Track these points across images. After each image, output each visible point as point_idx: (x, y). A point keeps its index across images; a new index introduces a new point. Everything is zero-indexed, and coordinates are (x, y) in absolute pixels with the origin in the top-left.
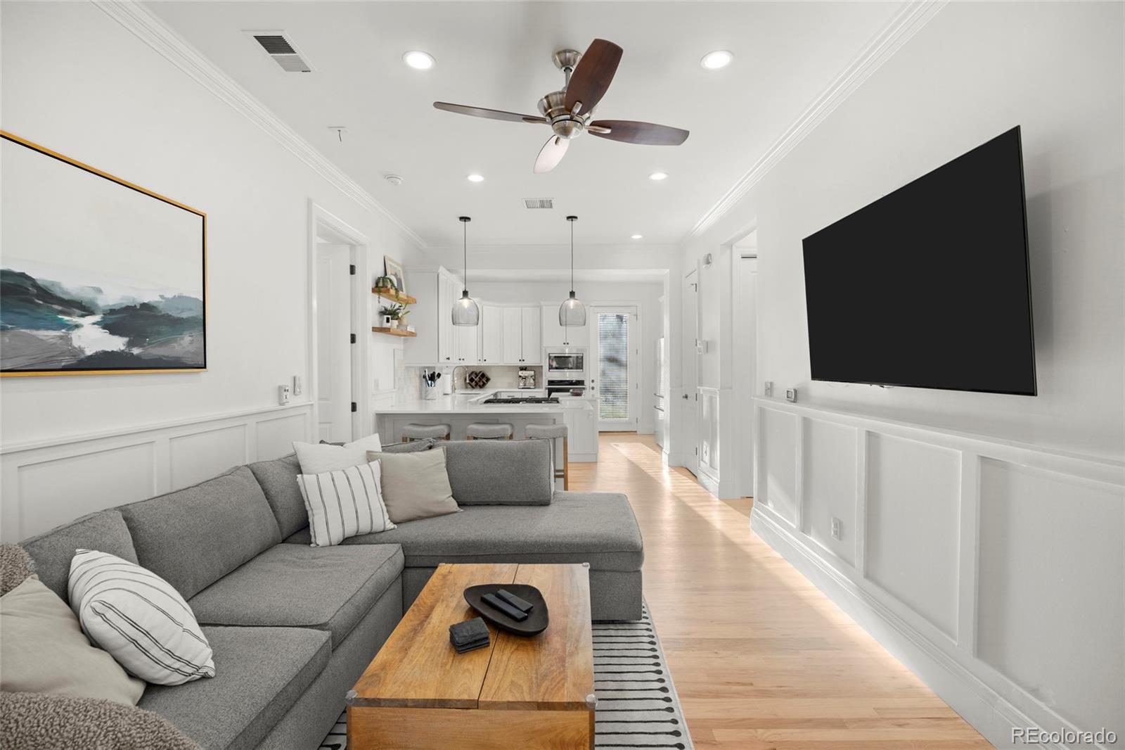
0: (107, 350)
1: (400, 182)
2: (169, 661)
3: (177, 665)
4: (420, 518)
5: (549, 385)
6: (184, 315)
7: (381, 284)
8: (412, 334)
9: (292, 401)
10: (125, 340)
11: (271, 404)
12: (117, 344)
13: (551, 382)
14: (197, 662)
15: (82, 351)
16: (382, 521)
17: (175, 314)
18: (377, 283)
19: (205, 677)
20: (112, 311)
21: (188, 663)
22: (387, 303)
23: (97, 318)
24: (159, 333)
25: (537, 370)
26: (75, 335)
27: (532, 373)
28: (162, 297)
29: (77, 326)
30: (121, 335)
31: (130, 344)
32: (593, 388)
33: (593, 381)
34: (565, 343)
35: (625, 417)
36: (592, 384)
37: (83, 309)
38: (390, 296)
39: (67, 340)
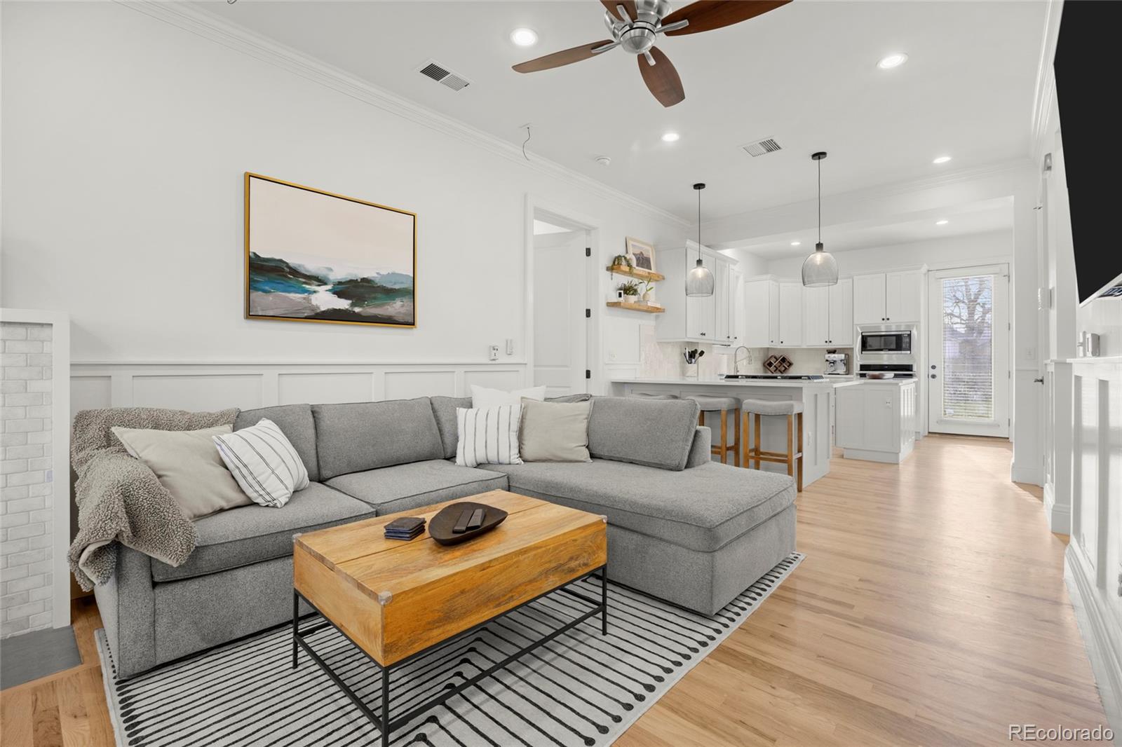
0: (335, 308)
1: (608, 162)
3: (262, 492)
5: (861, 370)
6: (397, 287)
7: (616, 263)
8: (657, 310)
9: (504, 359)
10: (350, 302)
11: (481, 359)
12: (344, 304)
13: (863, 367)
14: (274, 495)
15: (319, 308)
17: (389, 286)
18: (614, 263)
20: (340, 283)
21: (268, 494)
22: (624, 280)
23: (329, 287)
24: (375, 298)
25: (848, 352)
26: (313, 297)
27: (842, 356)
28: (378, 273)
29: (315, 292)
30: (347, 298)
31: (353, 305)
32: (934, 376)
33: (934, 367)
34: (883, 319)
35: (988, 417)
36: (932, 372)
37: (321, 281)
38: (624, 273)
39: (308, 300)
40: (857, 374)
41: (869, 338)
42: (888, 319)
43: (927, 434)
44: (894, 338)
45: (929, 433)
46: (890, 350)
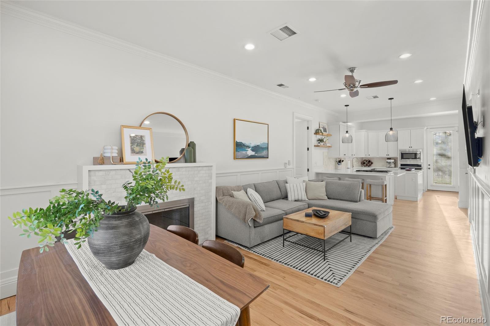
0: (252, 155)
2: (259, 206)
3: (260, 207)
4: (316, 199)
6: (264, 147)
7: (317, 132)
8: (329, 147)
9: (288, 167)
10: (255, 152)
11: (283, 167)
13: (402, 165)
14: (263, 208)
16: (304, 197)
17: (263, 147)
18: (316, 131)
19: (264, 211)
20: (253, 147)
21: (262, 208)
22: (320, 137)
23: (250, 149)
24: (260, 151)
25: (395, 160)
26: (248, 152)
27: (393, 160)
29: (248, 150)
30: (254, 152)
32: (429, 168)
33: (429, 165)
34: (410, 147)
35: (451, 184)
36: (429, 167)
37: (249, 147)
38: (321, 135)
39: (246, 153)
40: (399, 168)
41: (404, 154)
42: (411, 147)
43: (427, 190)
44: (414, 154)
45: (428, 190)
46: (412, 159)
